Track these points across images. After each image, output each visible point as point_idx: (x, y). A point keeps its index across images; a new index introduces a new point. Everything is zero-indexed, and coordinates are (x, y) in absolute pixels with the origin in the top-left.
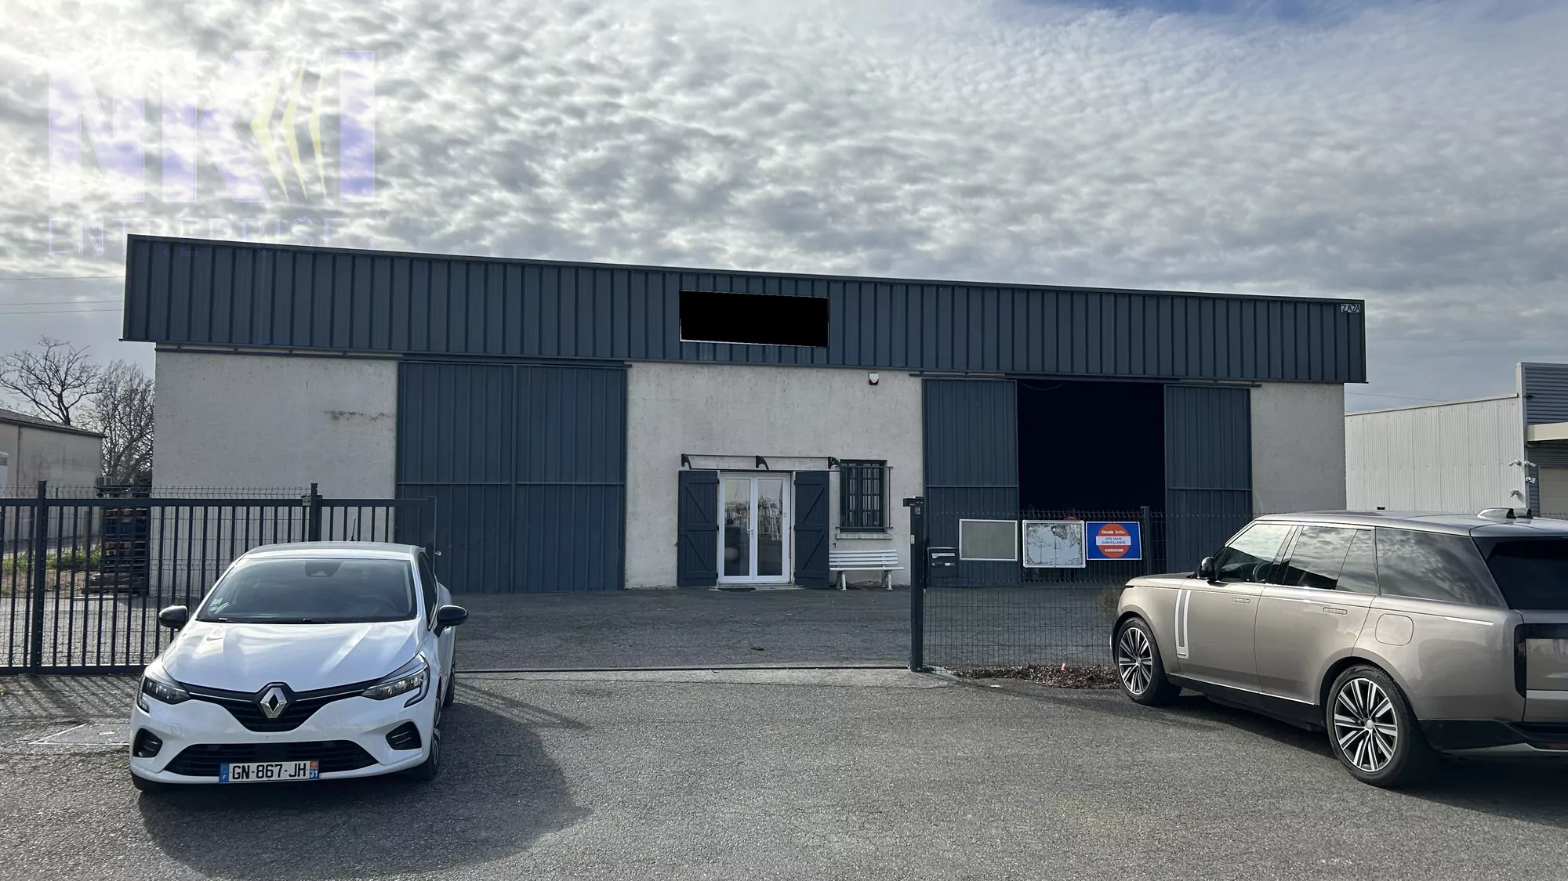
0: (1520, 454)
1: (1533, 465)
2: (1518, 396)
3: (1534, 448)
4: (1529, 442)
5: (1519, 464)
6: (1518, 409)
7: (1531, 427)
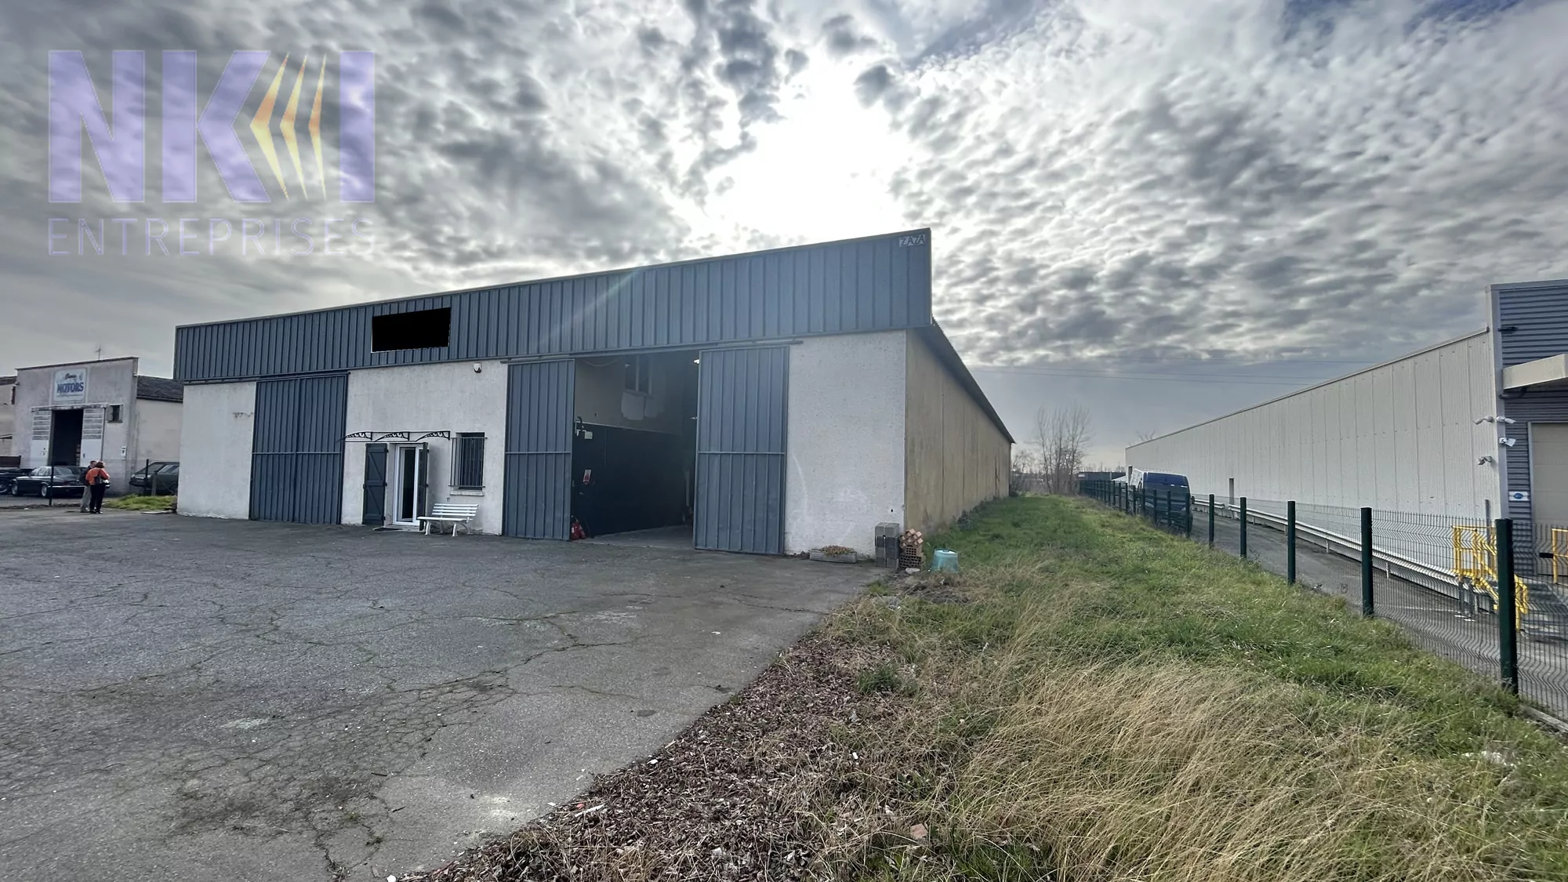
0: (1491, 407)
1: (1511, 421)
2: (1488, 331)
3: (1514, 399)
4: (1508, 391)
5: (1491, 421)
6: (1488, 348)
7: (1508, 370)
